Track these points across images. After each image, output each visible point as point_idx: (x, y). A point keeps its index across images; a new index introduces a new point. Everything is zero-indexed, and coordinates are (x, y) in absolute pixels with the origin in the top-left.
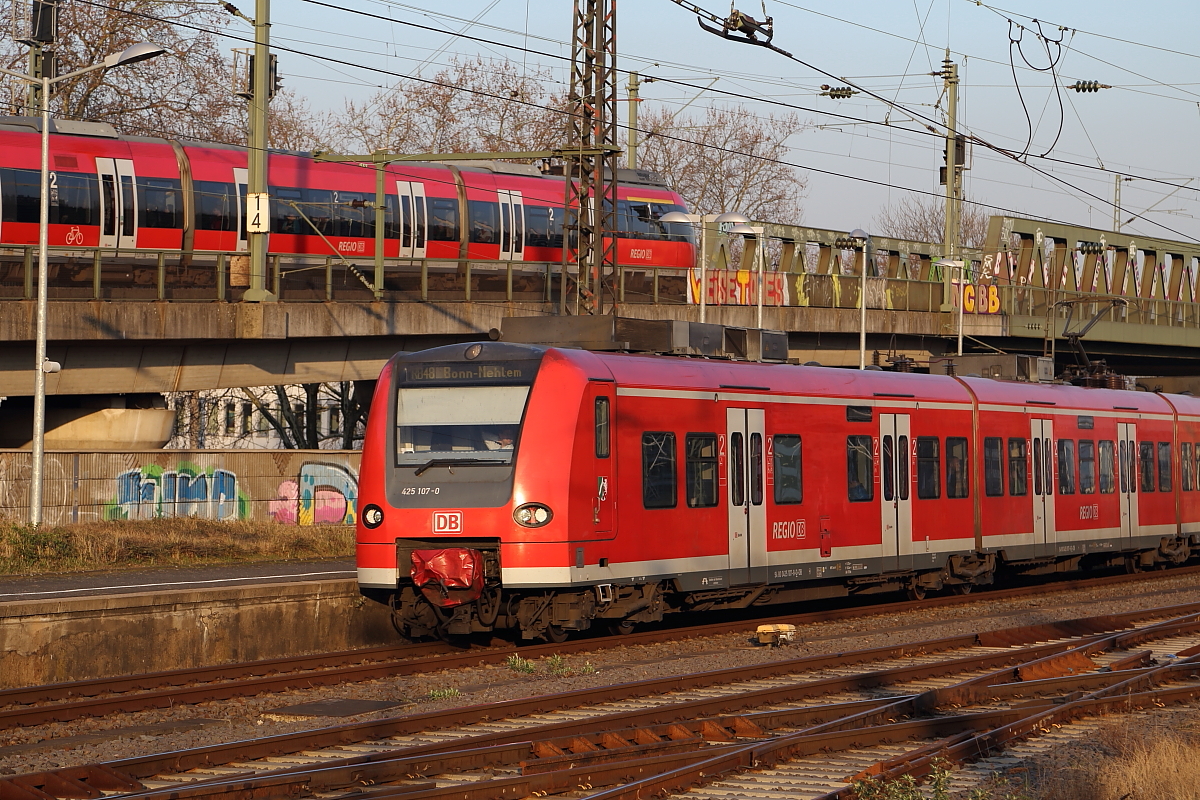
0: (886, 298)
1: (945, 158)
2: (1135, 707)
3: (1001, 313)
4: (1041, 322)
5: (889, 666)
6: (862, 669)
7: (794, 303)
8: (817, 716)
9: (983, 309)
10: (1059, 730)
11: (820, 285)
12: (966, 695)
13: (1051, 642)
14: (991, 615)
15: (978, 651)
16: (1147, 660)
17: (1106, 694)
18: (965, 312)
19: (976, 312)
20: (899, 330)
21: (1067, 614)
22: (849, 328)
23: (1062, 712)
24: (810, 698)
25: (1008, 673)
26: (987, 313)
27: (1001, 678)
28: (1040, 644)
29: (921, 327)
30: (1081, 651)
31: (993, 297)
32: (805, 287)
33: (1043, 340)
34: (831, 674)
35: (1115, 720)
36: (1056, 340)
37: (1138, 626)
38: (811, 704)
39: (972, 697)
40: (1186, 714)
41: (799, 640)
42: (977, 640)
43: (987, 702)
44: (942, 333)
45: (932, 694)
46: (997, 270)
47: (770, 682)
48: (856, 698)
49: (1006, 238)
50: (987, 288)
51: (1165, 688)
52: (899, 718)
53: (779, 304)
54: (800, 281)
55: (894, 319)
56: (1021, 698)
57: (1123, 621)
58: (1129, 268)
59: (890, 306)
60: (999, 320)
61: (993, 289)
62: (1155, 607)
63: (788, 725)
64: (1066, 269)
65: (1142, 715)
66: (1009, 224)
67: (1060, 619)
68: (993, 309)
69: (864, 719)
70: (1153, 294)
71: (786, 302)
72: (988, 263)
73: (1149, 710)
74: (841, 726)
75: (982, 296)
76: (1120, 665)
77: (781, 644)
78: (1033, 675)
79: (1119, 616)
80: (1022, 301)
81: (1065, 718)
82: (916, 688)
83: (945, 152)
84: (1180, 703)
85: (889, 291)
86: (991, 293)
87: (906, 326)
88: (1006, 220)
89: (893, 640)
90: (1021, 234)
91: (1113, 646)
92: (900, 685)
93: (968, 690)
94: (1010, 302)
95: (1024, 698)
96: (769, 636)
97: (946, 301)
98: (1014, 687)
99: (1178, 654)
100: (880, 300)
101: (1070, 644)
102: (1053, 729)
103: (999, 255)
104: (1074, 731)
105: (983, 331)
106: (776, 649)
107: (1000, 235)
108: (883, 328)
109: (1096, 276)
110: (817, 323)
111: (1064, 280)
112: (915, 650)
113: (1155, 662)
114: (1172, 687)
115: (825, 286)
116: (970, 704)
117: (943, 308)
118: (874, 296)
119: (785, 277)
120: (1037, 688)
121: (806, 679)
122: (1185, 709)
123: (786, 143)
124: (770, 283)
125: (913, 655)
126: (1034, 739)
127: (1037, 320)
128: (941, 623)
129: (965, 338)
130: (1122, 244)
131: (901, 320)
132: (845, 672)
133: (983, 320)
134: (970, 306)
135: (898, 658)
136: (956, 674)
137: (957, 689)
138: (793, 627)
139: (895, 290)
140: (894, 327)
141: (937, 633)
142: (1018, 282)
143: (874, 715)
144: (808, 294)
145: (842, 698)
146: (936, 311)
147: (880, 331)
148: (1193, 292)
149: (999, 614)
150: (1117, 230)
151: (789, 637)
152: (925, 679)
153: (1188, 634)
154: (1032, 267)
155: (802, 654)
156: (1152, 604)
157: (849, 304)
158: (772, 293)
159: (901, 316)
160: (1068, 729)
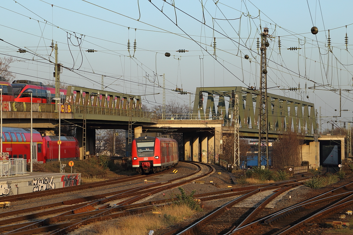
0: (39, 108)
1: (55, 70)
2: (104, 220)
3: (72, 113)
4: (82, 115)
5: (38, 212)
6: (30, 213)
7: (12, 110)
8: (15, 227)
9: (66, 111)
10: (83, 227)
11: (20, 105)
12: (58, 219)
13: (83, 203)
14: (67, 196)
15: (63, 206)
16: (108, 206)
17: (97, 216)
18: (61, 112)
19: (64, 112)
20: (43, 118)
21: (88, 195)
22: (28, 117)
23: (84, 222)
24: (13, 222)
25: (71, 212)
26: (67, 113)
27: (68, 213)
28: (80, 203)
29: (49, 117)
30: (91, 205)
31: (69, 108)
32: (15, 106)
33: (83, 120)
34: (20, 215)
35: (99, 223)
36: (86, 120)
37: (107, 197)
38: (14, 224)
39: (60, 219)
40: (117, 221)
41: (12, 206)
42: (63, 203)
43: (64, 220)
44: (55, 118)
45: (48, 219)
46: (70, 101)
47: (2, 218)
48: (27, 222)
49: (72, 92)
50: (67, 106)
51: (113, 213)
52: (39, 226)
53: (8, 111)
54: (14, 104)
55: (41, 114)
56: (74, 219)
57: (103, 196)
58: (106, 100)
59: (40, 111)
60: (71, 114)
61: (69, 106)
62: (112, 192)
63: (6, 230)
64: (89, 100)
65: (106, 221)
66: (73, 88)
67: (86, 196)
68: (69, 111)
69: (29, 227)
70: (112, 107)
71: (10, 110)
72: (67, 99)
73: (108, 220)
74: (22, 230)
75: (66, 108)
76: (101, 208)
77: (6, 207)
78: (77, 212)
79: (102, 195)
80: (77, 109)
81: (85, 224)
82: (44, 218)
83: (55, 68)
84: (116, 217)
85: (40, 107)
86: (68, 107)
87: (45, 116)
88: (72, 87)
89: (39, 205)
90: (76, 91)
91: (100, 203)
92: (40, 217)
93: (59, 217)
94: (74, 109)
95: (75, 219)
96: (3, 205)
97: (56, 109)
98: (72, 216)
99: (117, 204)
100: (37, 109)
101: (88, 203)
102: (82, 227)
103: (71, 97)
104: (88, 227)
105: (67, 118)
106: (5, 209)
107: (71, 91)
108: (38, 117)
109: (97, 102)
110: (19, 116)
111: (88, 103)
112: (45, 207)
113: (110, 207)
114: (114, 213)
115: (21, 105)
116: (59, 221)
117: (55, 111)
118: (36, 108)
119: (9, 103)
120: (78, 216)
121: (13, 217)
122: (118, 219)
123: (9, 65)
124: (5, 105)
125: (45, 208)
126: (76, 230)
127: (81, 114)
128: (53, 199)
129: (61, 120)
130: (104, 93)
131: (43, 115)
132: (24, 214)
133: (67, 115)
134: (63, 111)
135: (40, 209)
136: (56, 213)
137: (56, 217)
138: (10, 202)
139: (41, 106)
140: (41, 117)
141: (52, 202)
142: (76, 103)
143: (31, 226)
144: (16, 108)
145: (23, 222)
146: (53, 112)
147: (37, 118)
148: (123, 106)
149: (70, 195)
150: (103, 90)
151: (8, 205)
152: (47, 215)
153: (120, 199)
154: (80, 100)
155: (12, 210)
156: (111, 191)
157: (28, 111)
158: (6, 108)
159: (43, 114)
160: (86, 226)
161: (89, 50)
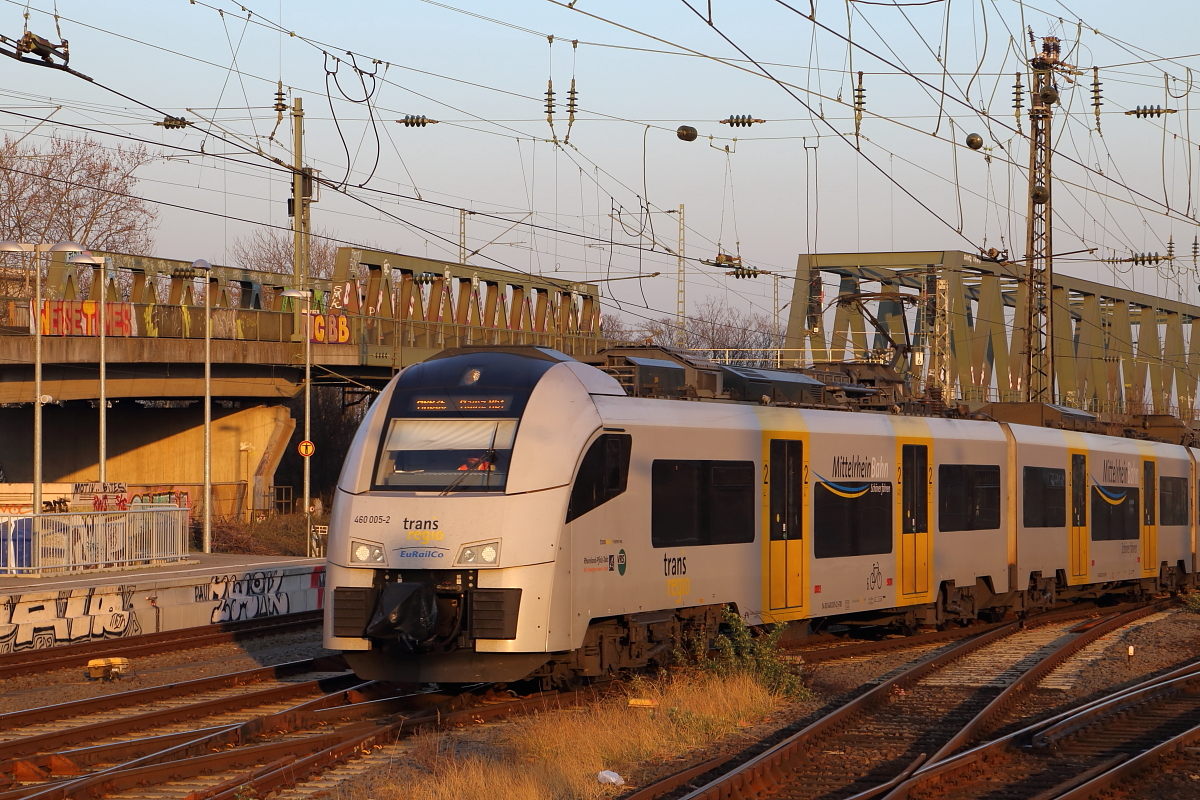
0: (237, 328)
1: (293, 191)
2: (456, 724)
3: (351, 343)
4: (389, 351)
5: (222, 695)
6: (194, 699)
7: (143, 334)
8: (138, 749)
9: (333, 338)
10: (379, 751)
11: (169, 315)
12: (293, 721)
15: (312, 676)
18: (314, 341)
19: (326, 342)
20: (250, 360)
22: (197, 359)
23: (385, 733)
24: (135, 731)
25: (338, 697)
26: (337, 343)
27: (330, 702)
29: (273, 357)
31: (343, 327)
32: (153, 317)
34: (161, 707)
38: (136, 737)
39: (299, 722)
40: (502, 729)
41: (133, 674)
42: (312, 666)
43: (313, 727)
44: (294, 364)
45: (259, 721)
46: (346, 301)
47: (97, 717)
49: (354, 270)
50: (337, 318)
51: (485, 704)
52: (223, 747)
53: (127, 335)
54: (149, 311)
55: (245, 349)
56: (348, 721)
58: (472, 298)
59: (241, 337)
60: (348, 350)
61: (343, 319)
63: (108, 760)
64: (413, 300)
65: (461, 732)
66: (357, 256)
68: (343, 339)
69: (187, 751)
70: (495, 324)
71: (135, 333)
72: (337, 294)
73: (468, 727)
74: (161, 759)
75: (332, 326)
77: (113, 678)
78: (362, 698)
80: (371, 330)
81: (387, 739)
82: (245, 717)
83: (293, 184)
84: (498, 718)
85: (239, 321)
86: (340, 323)
87: (258, 356)
88: (354, 252)
90: (369, 265)
92: (230, 714)
93: (295, 715)
94: (359, 332)
95: (351, 721)
96: (100, 671)
97: (296, 331)
98: (341, 710)
100: (230, 330)
102: (374, 751)
103: (348, 287)
104: (395, 751)
105: (334, 361)
106: (107, 684)
107: (349, 266)
108: (234, 358)
109: (442, 306)
110: (167, 353)
111: (411, 310)
112: (249, 678)
114: (493, 703)
115: (174, 316)
116: (296, 729)
117: (294, 338)
118: (225, 326)
119: (132, 307)
121: (136, 712)
122: (503, 724)
123: (135, 173)
124: (117, 313)
125: (248, 683)
126: (354, 762)
127: (385, 349)
129: (314, 369)
130: (465, 275)
131: (251, 350)
132: (176, 704)
133: (334, 350)
134: (320, 336)
135: (232, 687)
136: (287, 700)
137: (284, 716)
138: (126, 660)
139: (245, 320)
140: (245, 357)
142: (367, 311)
143: (196, 745)
144: (157, 325)
145: (168, 730)
146: (287, 341)
147: (231, 361)
148: (533, 322)
150: (462, 261)
151: (121, 670)
152: (256, 706)
154: (381, 298)
155: (135, 687)
157: (198, 336)
158: (120, 324)
159: (252, 346)
160: (389, 749)
161: (407, 117)
